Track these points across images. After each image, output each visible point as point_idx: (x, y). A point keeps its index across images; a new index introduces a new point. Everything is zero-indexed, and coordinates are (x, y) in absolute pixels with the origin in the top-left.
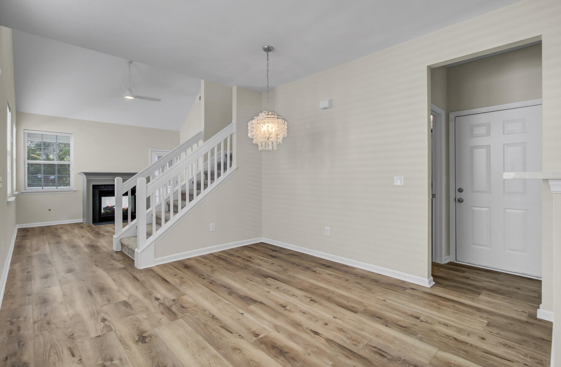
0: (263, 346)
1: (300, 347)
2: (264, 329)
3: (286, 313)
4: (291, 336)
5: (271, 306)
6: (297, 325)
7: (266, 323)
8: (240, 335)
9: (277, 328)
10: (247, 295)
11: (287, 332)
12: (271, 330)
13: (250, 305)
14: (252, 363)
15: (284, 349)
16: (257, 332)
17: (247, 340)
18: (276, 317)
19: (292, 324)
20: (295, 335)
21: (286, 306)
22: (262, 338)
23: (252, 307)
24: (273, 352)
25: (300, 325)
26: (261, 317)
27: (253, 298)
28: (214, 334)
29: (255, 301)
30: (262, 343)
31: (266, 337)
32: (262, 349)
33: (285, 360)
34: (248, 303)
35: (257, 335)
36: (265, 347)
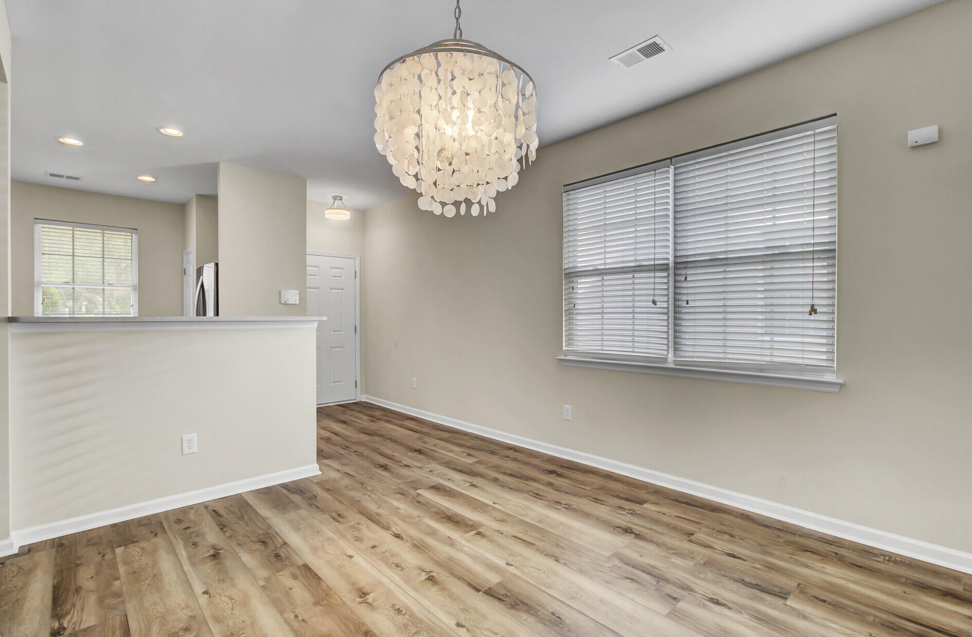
0: (471, 523)
1: (426, 522)
2: (469, 541)
3: (429, 566)
4: (433, 533)
5: (456, 581)
6: (419, 547)
7: (466, 549)
8: (502, 533)
9: (451, 543)
10: (513, 612)
11: (438, 537)
12: (459, 539)
13: (499, 583)
14: (481, 511)
15: (446, 521)
16: (479, 537)
17: (491, 529)
18: (451, 559)
19: (426, 548)
20: (427, 534)
21: (426, 579)
22: (472, 531)
23: (493, 579)
24: (459, 519)
25: (415, 546)
26: (474, 557)
27: (497, 603)
28: (538, 536)
29: (490, 593)
30: (472, 526)
31: (467, 532)
32: (470, 520)
33: (446, 512)
34: (505, 588)
35: (479, 534)
36: (468, 522)
